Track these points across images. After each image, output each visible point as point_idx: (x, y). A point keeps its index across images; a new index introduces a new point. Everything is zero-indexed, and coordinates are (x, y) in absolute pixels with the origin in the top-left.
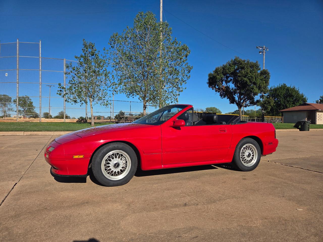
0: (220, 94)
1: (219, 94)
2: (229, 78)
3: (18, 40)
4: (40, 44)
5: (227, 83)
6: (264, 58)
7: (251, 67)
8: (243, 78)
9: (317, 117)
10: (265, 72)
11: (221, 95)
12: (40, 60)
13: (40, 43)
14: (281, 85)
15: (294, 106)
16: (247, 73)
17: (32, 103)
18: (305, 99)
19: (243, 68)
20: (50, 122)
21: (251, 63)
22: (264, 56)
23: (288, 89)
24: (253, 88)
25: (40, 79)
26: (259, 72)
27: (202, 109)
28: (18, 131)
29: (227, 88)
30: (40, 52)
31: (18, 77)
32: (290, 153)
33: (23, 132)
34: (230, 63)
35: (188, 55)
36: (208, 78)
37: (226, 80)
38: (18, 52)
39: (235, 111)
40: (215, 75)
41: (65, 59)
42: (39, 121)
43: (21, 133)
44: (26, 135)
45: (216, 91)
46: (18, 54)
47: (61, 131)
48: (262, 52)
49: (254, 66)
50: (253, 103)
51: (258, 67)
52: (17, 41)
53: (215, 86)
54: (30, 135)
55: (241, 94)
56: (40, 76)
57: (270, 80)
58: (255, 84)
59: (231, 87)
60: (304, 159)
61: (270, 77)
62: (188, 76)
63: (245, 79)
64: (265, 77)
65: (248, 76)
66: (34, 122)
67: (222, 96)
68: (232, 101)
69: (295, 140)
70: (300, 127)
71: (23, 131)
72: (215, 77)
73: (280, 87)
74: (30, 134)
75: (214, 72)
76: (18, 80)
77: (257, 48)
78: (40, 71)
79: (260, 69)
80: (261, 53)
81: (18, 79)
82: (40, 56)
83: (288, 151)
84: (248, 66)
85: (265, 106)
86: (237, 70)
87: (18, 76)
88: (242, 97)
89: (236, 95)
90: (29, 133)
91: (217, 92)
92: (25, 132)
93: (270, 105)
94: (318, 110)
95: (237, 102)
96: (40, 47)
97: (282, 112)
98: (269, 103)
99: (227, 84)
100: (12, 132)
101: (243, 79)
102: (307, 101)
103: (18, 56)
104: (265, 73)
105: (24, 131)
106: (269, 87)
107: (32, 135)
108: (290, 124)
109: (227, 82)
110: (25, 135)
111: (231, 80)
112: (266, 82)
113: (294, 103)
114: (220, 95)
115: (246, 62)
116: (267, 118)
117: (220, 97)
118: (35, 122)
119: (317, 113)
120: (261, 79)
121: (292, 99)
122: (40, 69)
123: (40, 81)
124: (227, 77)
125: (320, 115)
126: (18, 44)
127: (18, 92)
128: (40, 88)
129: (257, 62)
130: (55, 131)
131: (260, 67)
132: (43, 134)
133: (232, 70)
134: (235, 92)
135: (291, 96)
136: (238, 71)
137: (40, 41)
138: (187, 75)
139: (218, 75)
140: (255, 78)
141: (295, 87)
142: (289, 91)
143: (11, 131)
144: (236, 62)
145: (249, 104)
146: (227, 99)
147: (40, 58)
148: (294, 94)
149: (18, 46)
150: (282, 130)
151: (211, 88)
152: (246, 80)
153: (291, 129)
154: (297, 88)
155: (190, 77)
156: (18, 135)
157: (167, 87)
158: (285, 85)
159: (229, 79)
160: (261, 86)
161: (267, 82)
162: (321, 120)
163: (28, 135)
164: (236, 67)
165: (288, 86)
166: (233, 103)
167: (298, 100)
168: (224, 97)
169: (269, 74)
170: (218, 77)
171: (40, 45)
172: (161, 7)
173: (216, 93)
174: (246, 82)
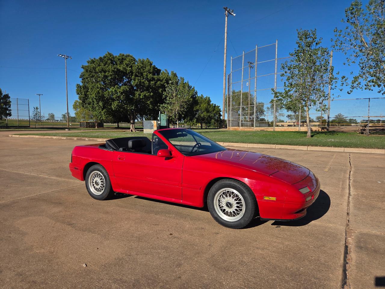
3: (257, 46)
12: (276, 63)
13: (277, 43)
25: (275, 83)
30: (276, 54)
31: (255, 85)
38: (256, 59)
42: (272, 130)
46: (256, 61)
56: (276, 80)
76: (255, 88)
78: (276, 75)
82: (276, 58)
96: (277, 47)
103: (256, 63)
122: (276, 72)
123: (275, 86)
126: (256, 51)
147: (276, 60)
149: (256, 52)
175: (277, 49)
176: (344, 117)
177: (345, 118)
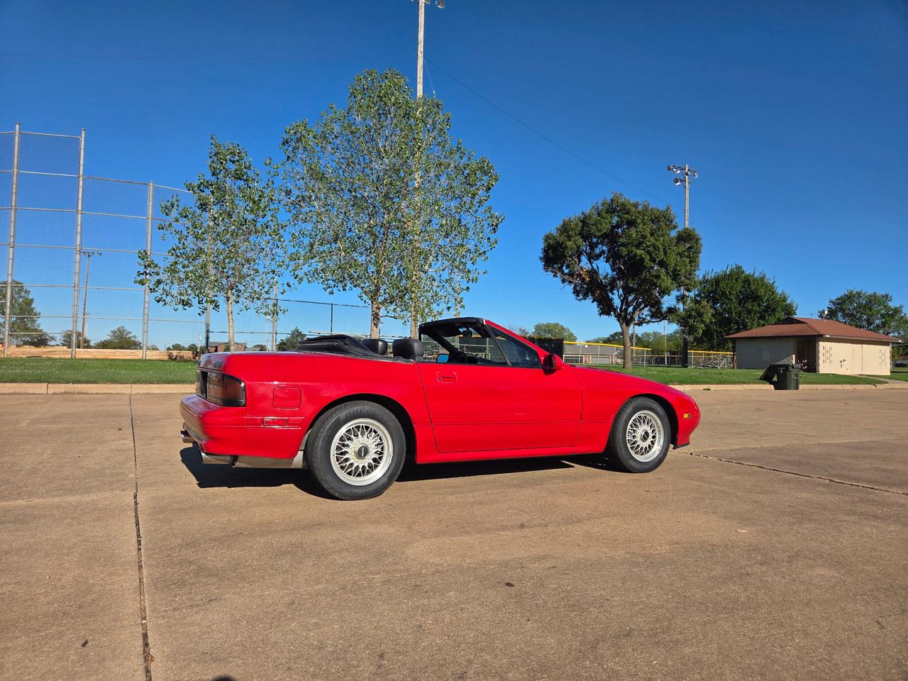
0: (575, 288)
1: (570, 288)
2: (597, 247)
3: (17, 126)
4: (83, 139)
5: (592, 260)
6: (687, 195)
7: (652, 221)
8: (634, 249)
9: (821, 355)
10: (690, 235)
11: (576, 292)
12: (81, 185)
13: (83, 136)
14: (729, 269)
15: (763, 325)
16: (644, 237)
17: (32, 301)
18: (790, 306)
19: (632, 223)
20: (101, 357)
21: (652, 210)
22: (687, 191)
23: (747, 281)
24: (658, 277)
25: (79, 236)
26: (673, 234)
27: (523, 329)
28: (30, 382)
29: (593, 273)
30: (82, 162)
31: (12, 229)
32: (741, 438)
33: (45, 385)
34: (600, 208)
35: (493, 185)
36: (541, 245)
37: (590, 253)
38: (16, 160)
39: (612, 336)
40: (562, 239)
41: (151, 184)
43: (41, 388)
44: (54, 394)
45: (564, 281)
46: (16, 164)
47: (150, 383)
48: (681, 181)
49: (661, 220)
50: (658, 315)
51: (671, 222)
52: (15, 129)
53: (560, 269)
54: (65, 393)
55: (628, 290)
56: (79, 227)
58: (662, 264)
59: (601, 272)
60: (771, 450)
61: (703, 249)
62: (492, 240)
63: (639, 252)
64: (690, 248)
65: (646, 243)
66: (54, 357)
67: (578, 296)
68: (606, 308)
69: (759, 410)
70: (775, 379)
71: (44, 382)
72: (563, 243)
73: (728, 273)
74: (63, 391)
75: (558, 229)
76: (12, 239)
77: (669, 169)
78: (79, 216)
79: (675, 227)
80: (679, 183)
81: (12, 234)
82: (81, 173)
83: (739, 434)
84: (646, 217)
85: (688, 322)
86: (618, 226)
87: (14, 227)
88: (630, 298)
89: (615, 291)
90: (61, 388)
91: (566, 283)
92: (50, 385)
93: (702, 321)
94: (822, 336)
95: (618, 310)
96: (82, 147)
97: (734, 340)
98: (700, 315)
99: (591, 263)
100: (14, 385)
101: (632, 252)
102: (797, 312)
103: (15, 170)
104: (687, 237)
105: (48, 383)
106: (699, 275)
107: (70, 393)
108: (752, 370)
109: (591, 258)
110: (50, 392)
111: (603, 252)
112: (691, 262)
113: (762, 318)
114: (574, 293)
115: (640, 208)
116: (695, 354)
117: (574, 296)
118: (58, 357)
119: (821, 344)
120: (680, 254)
121: (759, 305)
122: (80, 208)
123: (78, 243)
124: (593, 246)
125: (828, 349)
126: (17, 137)
127: (10, 273)
128: (78, 260)
129: (668, 209)
130: (135, 383)
131: (675, 221)
132: (100, 392)
133: (606, 227)
134: (612, 285)
135: (755, 298)
136: (620, 230)
137: (83, 132)
138: (489, 239)
139: (570, 240)
140: (664, 250)
141: (764, 276)
142: (749, 284)
143: (11, 382)
144: (613, 208)
145: (648, 318)
146: (593, 302)
147: (81, 178)
148: (762, 292)
149: (17, 142)
150: (731, 385)
151: (550, 273)
152: (641, 255)
153: (754, 383)
154: (769, 279)
155: (496, 243)
156: (31, 392)
157: (436, 268)
158: (739, 268)
159: (597, 251)
160: (680, 271)
161: (693, 261)
162: (831, 362)
163: (59, 392)
164: (615, 220)
165: (747, 273)
166: (608, 314)
167: (774, 310)
168: (585, 296)
169: (698, 240)
170: (569, 244)
171: (83, 142)
172: (419, 53)
173: (562, 285)
174: (642, 260)
175: (82, 151)
176: (131, 335)
177: (133, 339)
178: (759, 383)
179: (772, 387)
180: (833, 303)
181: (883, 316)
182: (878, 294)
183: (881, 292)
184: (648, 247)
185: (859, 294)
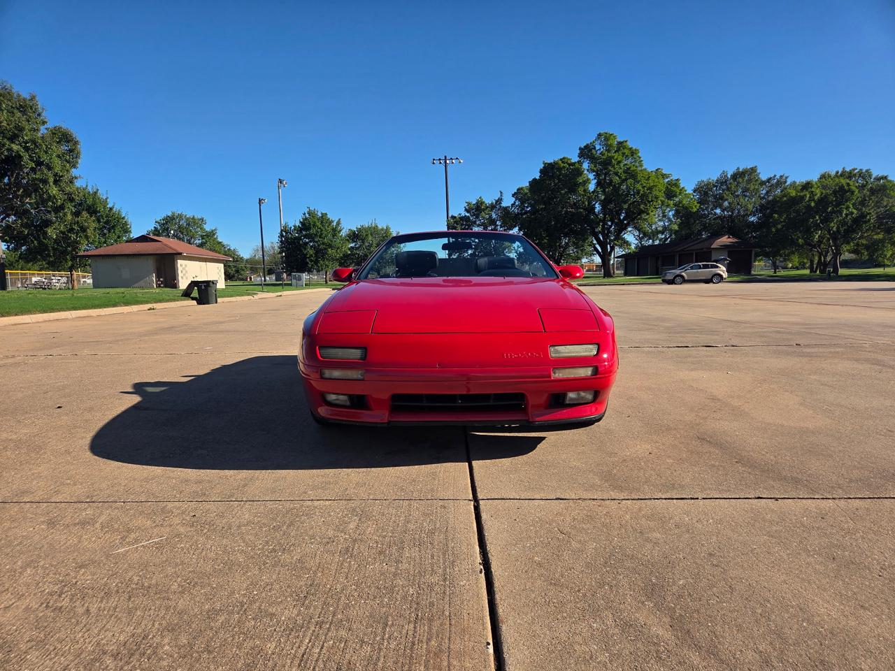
9: (179, 272)
10: (67, 135)
16: (21, 129)
24: (45, 182)
26: (43, 130)
51: (39, 115)
57: (80, 161)
63: (14, 147)
64: (71, 151)
65: (22, 137)
79: (44, 123)
94: (180, 254)
98: (83, 229)
104: (64, 137)
116: (12, 274)
119: (180, 262)
120: (58, 156)
125: (184, 266)
129: (33, 98)
131: (43, 114)
141: (98, 190)
148: (99, 207)
152: (16, 152)
154: (102, 195)
160: (62, 176)
169: (76, 143)
174: (20, 157)
178: (182, 300)
179: (195, 302)
180: (159, 223)
181: (202, 237)
182: (196, 217)
183: (198, 216)
184: (26, 143)
185: (180, 216)
